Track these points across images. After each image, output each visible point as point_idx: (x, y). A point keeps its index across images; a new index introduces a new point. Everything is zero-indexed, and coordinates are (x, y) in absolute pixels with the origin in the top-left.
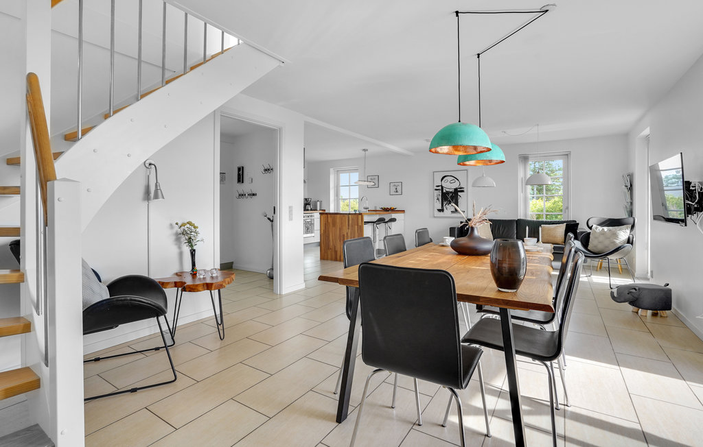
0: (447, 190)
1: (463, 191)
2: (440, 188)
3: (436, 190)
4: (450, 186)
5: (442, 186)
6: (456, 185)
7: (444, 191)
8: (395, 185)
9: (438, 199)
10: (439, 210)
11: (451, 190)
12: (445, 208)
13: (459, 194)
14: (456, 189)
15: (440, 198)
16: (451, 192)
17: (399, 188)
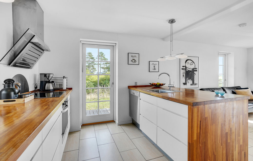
0: (189, 69)
2: (185, 68)
3: (183, 69)
7: (187, 70)
8: (153, 64)
9: (183, 76)
10: (184, 84)
14: (193, 69)
17: (157, 67)
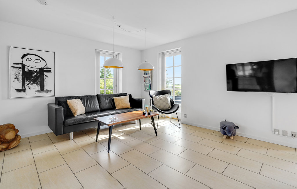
0: (30, 69)
1: (49, 72)
2: (20, 66)
3: (14, 68)
4: (32, 65)
5: (22, 64)
6: (42, 65)
7: (26, 70)
9: (17, 78)
10: (19, 90)
11: (35, 70)
12: (27, 88)
13: (45, 73)
14: (42, 70)
15: (20, 77)
16: (35, 72)
